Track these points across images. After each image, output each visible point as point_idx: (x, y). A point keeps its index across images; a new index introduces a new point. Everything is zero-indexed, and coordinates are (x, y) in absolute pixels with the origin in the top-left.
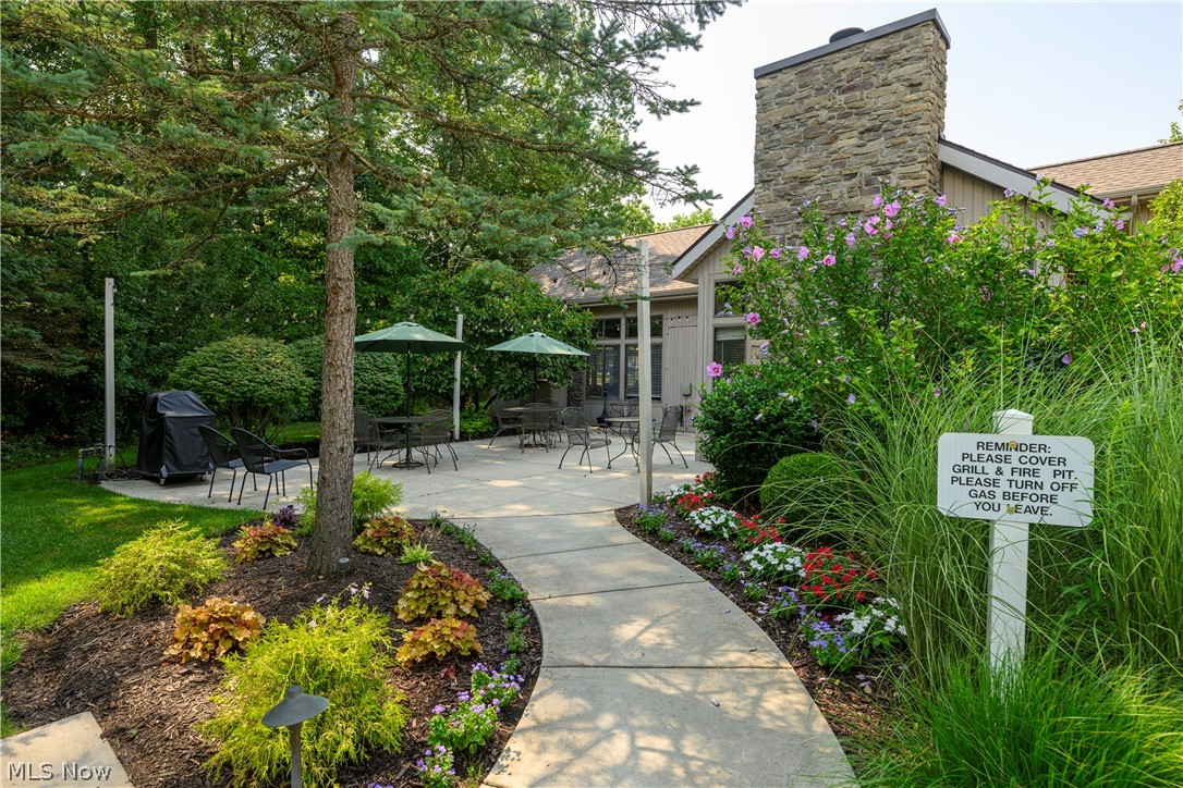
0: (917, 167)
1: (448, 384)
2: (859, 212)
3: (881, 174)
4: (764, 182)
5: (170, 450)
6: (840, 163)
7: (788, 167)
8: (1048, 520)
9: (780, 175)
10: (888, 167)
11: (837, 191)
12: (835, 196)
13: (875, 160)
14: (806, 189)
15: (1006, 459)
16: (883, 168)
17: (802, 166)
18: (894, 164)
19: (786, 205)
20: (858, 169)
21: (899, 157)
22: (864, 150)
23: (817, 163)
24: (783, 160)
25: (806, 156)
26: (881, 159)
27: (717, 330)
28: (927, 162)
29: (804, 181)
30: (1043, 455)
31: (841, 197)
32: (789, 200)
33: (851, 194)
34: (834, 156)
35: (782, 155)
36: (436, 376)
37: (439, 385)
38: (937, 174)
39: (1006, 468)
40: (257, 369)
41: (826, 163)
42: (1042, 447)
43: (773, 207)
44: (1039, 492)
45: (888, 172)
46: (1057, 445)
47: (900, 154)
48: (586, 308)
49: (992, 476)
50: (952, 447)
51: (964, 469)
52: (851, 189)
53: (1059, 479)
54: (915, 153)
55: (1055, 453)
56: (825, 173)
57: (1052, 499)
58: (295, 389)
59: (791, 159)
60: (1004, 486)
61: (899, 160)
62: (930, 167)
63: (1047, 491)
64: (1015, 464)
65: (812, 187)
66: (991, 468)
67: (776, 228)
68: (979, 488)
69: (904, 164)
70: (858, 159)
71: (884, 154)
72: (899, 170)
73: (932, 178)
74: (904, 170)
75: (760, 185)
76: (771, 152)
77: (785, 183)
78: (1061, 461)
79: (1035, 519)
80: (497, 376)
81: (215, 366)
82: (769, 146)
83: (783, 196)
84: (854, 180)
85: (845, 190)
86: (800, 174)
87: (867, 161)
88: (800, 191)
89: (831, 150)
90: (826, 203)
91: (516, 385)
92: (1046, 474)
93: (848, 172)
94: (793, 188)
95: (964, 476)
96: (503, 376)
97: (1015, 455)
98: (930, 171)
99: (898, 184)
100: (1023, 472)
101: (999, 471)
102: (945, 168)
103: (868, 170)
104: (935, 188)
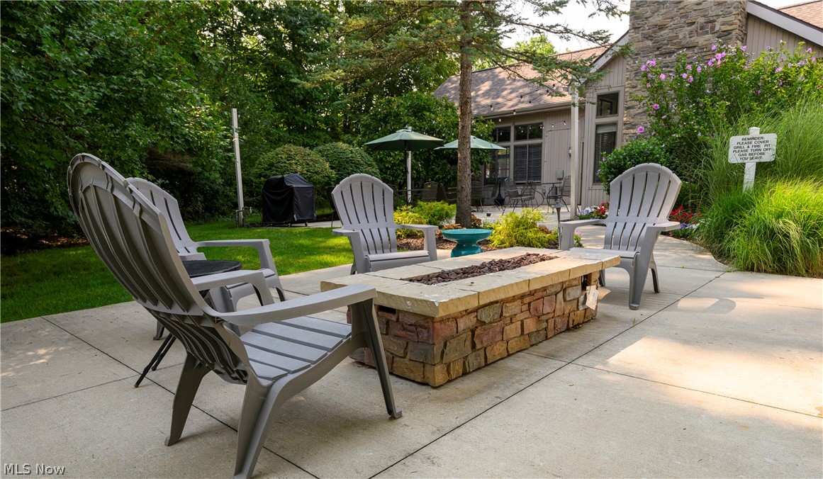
0: (732, 18)
1: (403, 176)
2: (695, 47)
3: (710, 22)
4: (635, 28)
5: (297, 206)
6: (685, 16)
7: (652, 18)
8: (762, 161)
9: (646, 23)
10: (714, 18)
11: (682, 33)
12: (681, 37)
13: (706, 13)
14: (663, 32)
15: (751, 143)
16: (712, 19)
17: (661, 17)
18: (718, 16)
19: (649, 43)
20: (696, 19)
21: (722, 11)
22: (700, 7)
23: (671, 15)
24: (649, 14)
25: (663, 11)
26: (710, 12)
27: (598, 126)
28: (738, 14)
29: (661, 28)
30: (762, 140)
31: (685, 37)
32: (651, 40)
33: (691, 36)
34: (681, 11)
35: (648, 11)
36: (396, 170)
37: (397, 177)
38: (744, 20)
39: (750, 146)
40: (308, 164)
41: (676, 15)
42: (762, 138)
43: (641, 45)
44: (760, 152)
45: (714, 21)
46: (767, 137)
47: (722, 9)
48: (489, 120)
49: (746, 149)
50: (734, 141)
51: (737, 147)
52: (691, 33)
53: (766, 147)
54: (732, 9)
55: (765, 139)
56: (675, 22)
57: (763, 154)
58: (328, 177)
59: (653, 13)
60: (749, 151)
61: (721, 13)
62: (740, 17)
63: (762, 151)
64: (753, 144)
65: (667, 31)
66: (746, 146)
67: (642, 59)
68: (742, 153)
69: (724, 16)
70: (696, 13)
71: (713, 9)
72: (721, 19)
73: (740, 24)
74: (724, 19)
75: (632, 31)
76: (641, 9)
77: (649, 29)
78: (767, 141)
79: (758, 161)
80: (432, 169)
81: (285, 163)
82: (639, 4)
83: (648, 37)
84: (693, 26)
85: (687, 33)
86: (659, 23)
87: (702, 14)
88: (659, 34)
89: (680, 7)
90: (675, 41)
91: (446, 176)
92: (762, 146)
93: (690, 21)
94: (654, 32)
95: (737, 150)
96: (437, 170)
97: (753, 141)
98: (740, 20)
99: (720, 28)
100: (755, 146)
101: (748, 147)
102: (749, 16)
103: (702, 20)
104: (742, 29)
